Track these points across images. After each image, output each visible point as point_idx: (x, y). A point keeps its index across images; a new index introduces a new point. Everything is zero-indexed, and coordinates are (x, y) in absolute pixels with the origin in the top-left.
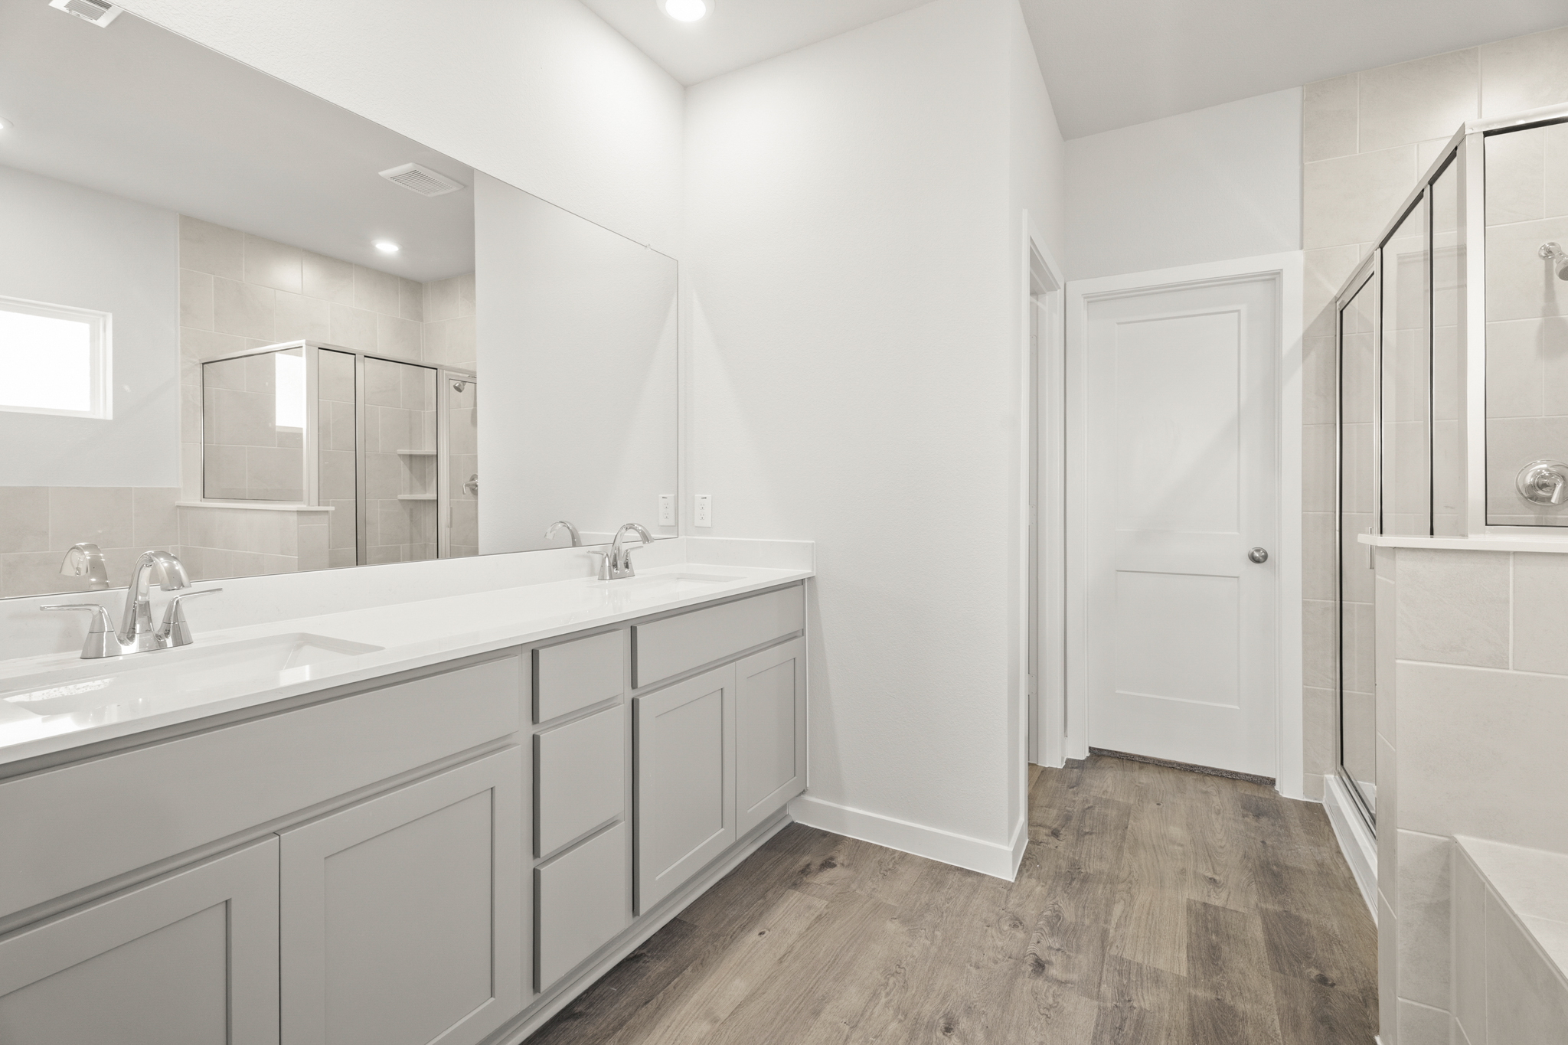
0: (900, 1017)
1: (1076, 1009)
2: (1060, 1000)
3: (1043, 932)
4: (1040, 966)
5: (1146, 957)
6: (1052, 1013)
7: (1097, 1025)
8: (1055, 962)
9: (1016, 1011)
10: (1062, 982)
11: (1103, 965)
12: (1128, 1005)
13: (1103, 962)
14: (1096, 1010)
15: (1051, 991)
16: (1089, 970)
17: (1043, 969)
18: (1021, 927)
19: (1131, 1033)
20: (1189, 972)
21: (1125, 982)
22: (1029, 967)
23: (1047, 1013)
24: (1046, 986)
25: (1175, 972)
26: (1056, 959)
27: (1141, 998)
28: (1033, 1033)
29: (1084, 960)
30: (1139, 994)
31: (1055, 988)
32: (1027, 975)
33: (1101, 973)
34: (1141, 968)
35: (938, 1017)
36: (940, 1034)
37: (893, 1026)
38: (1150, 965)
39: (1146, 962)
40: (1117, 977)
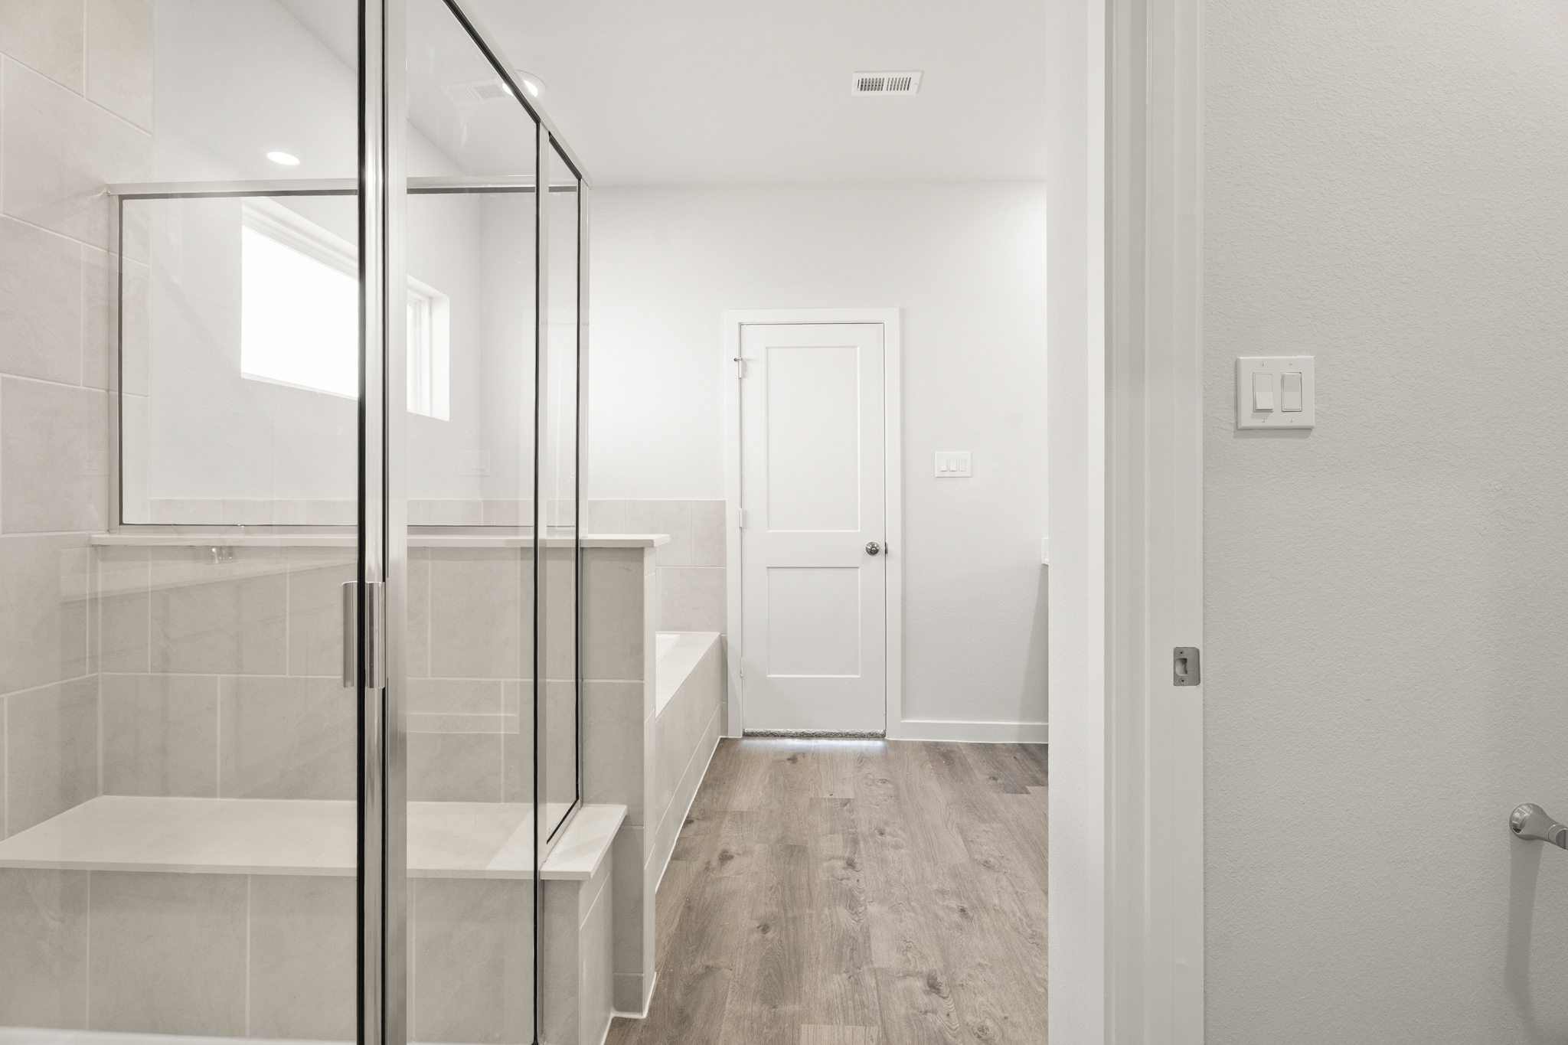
0: (998, 908)
1: (889, 955)
2: (903, 958)
3: (951, 1032)
4: (933, 986)
5: (842, 1036)
6: (904, 945)
7: (869, 947)
8: (923, 995)
9: (929, 938)
10: (908, 975)
11: (880, 1008)
12: (850, 973)
13: (881, 1012)
14: (874, 959)
15: (913, 964)
16: (891, 998)
17: (928, 983)
18: (976, 1030)
19: (844, 949)
20: (799, 1030)
21: (856, 996)
22: (941, 981)
23: (907, 944)
24: (919, 967)
25: (812, 1025)
26: (923, 1000)
27: (841, 983)
28: (910, 927)
29: (899, 1009)
30: (843, 988)
31: (911, 968)
32: (938, 972)
33: (879, 997)
34: (845, 1018)
35: (975, 916)
36: (965, 906)
37: (996, 901)
38: (837, 1027)
39: (841, 1030)
40: (864, 998)
